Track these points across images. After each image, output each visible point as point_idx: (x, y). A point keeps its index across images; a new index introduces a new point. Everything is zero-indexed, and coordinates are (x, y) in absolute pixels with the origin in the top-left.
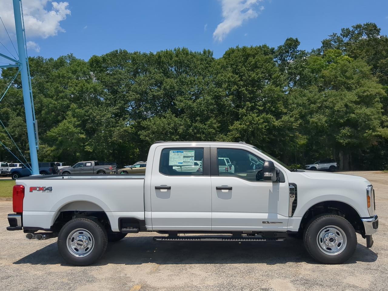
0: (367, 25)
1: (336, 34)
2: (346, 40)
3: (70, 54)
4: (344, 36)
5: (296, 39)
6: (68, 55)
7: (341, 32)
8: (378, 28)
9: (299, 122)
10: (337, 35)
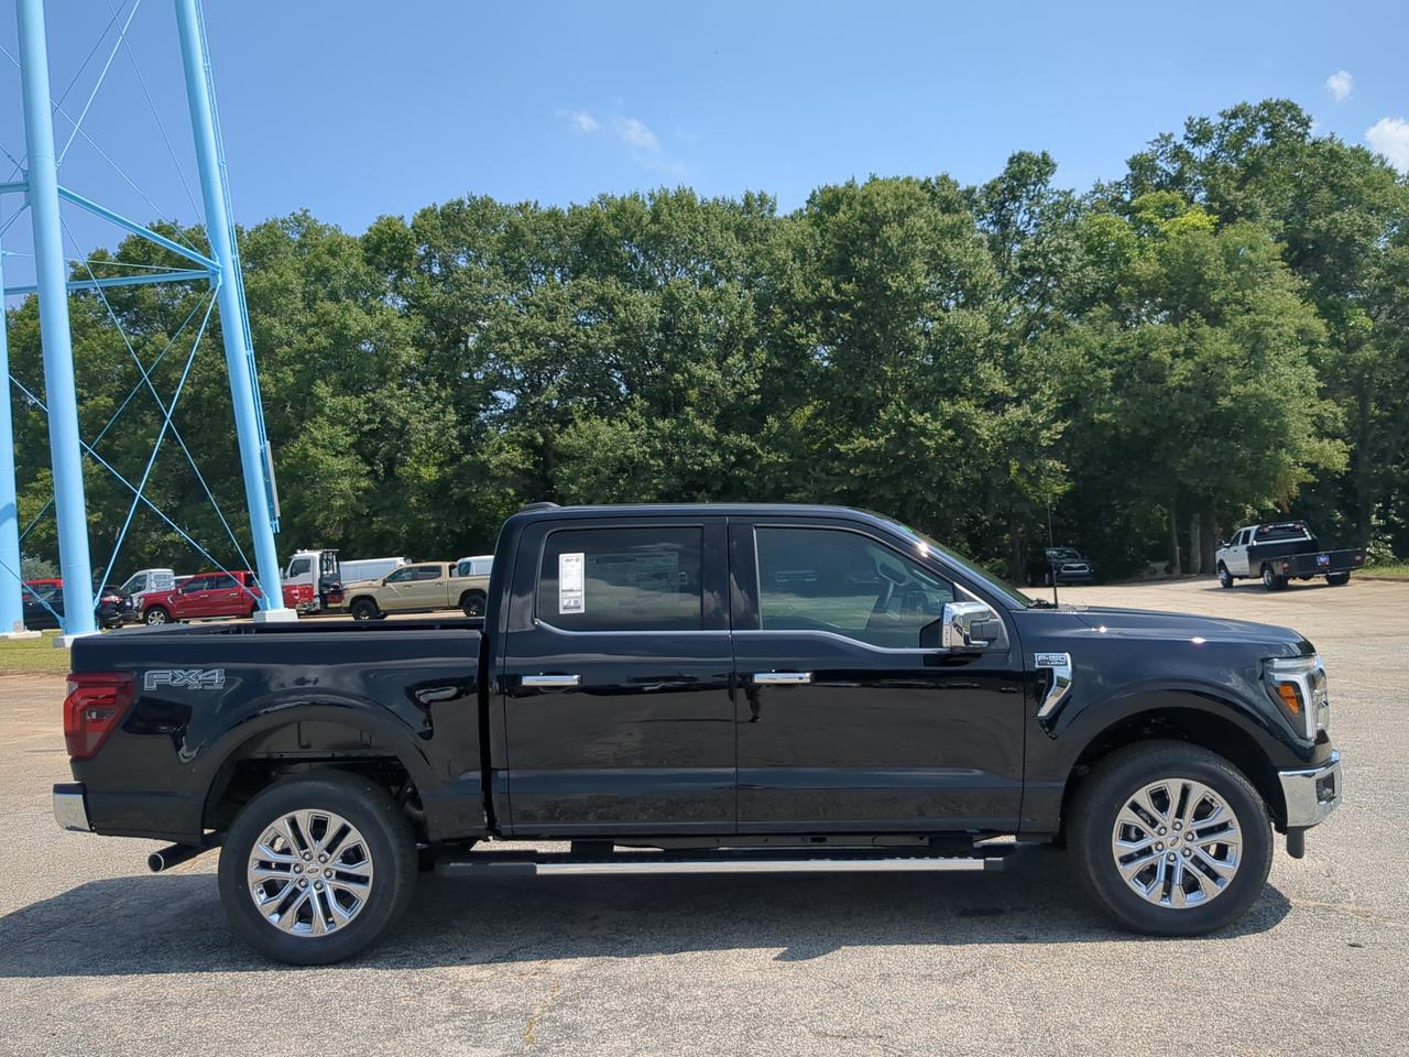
0: (1265, 105)
1: (1171, 135)
2: (1200, 153)
3: (301, 213)
4: (1196, 142)
5: (1044, 154)
6: (293, 214)
7: (1184, 130)
8: (1304, 115)
9: (1060, 426)
10: (1173, 139)
